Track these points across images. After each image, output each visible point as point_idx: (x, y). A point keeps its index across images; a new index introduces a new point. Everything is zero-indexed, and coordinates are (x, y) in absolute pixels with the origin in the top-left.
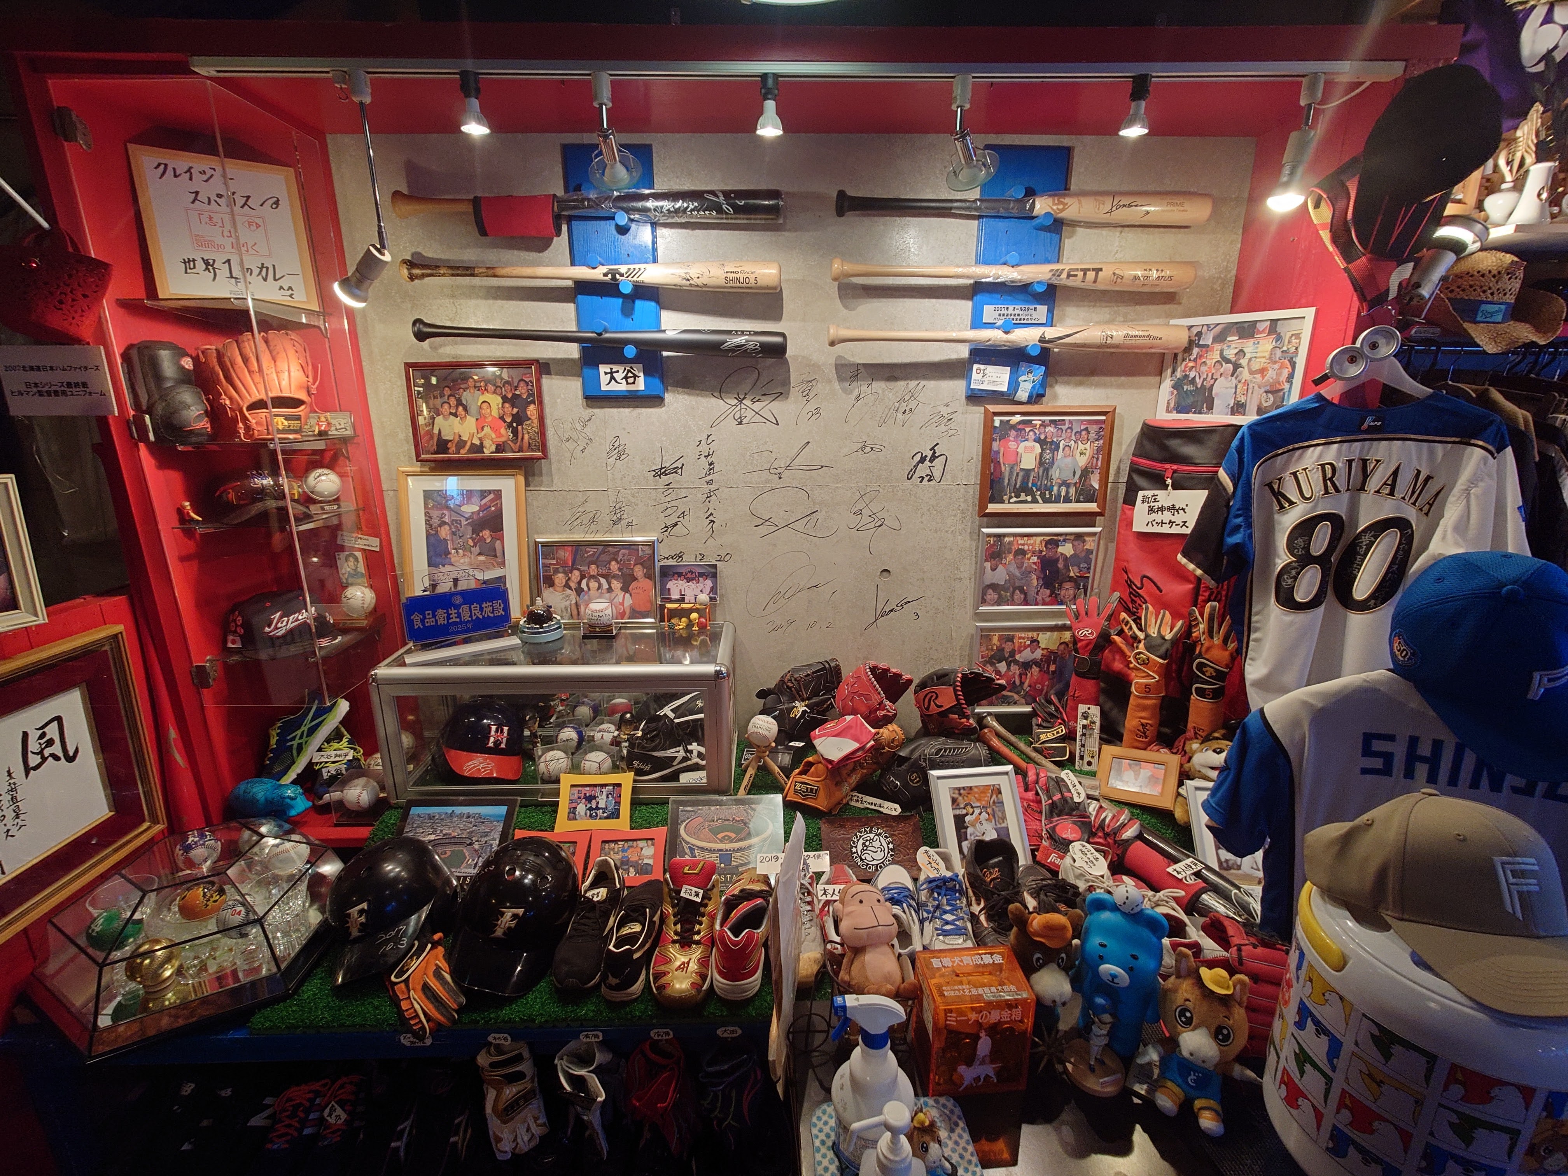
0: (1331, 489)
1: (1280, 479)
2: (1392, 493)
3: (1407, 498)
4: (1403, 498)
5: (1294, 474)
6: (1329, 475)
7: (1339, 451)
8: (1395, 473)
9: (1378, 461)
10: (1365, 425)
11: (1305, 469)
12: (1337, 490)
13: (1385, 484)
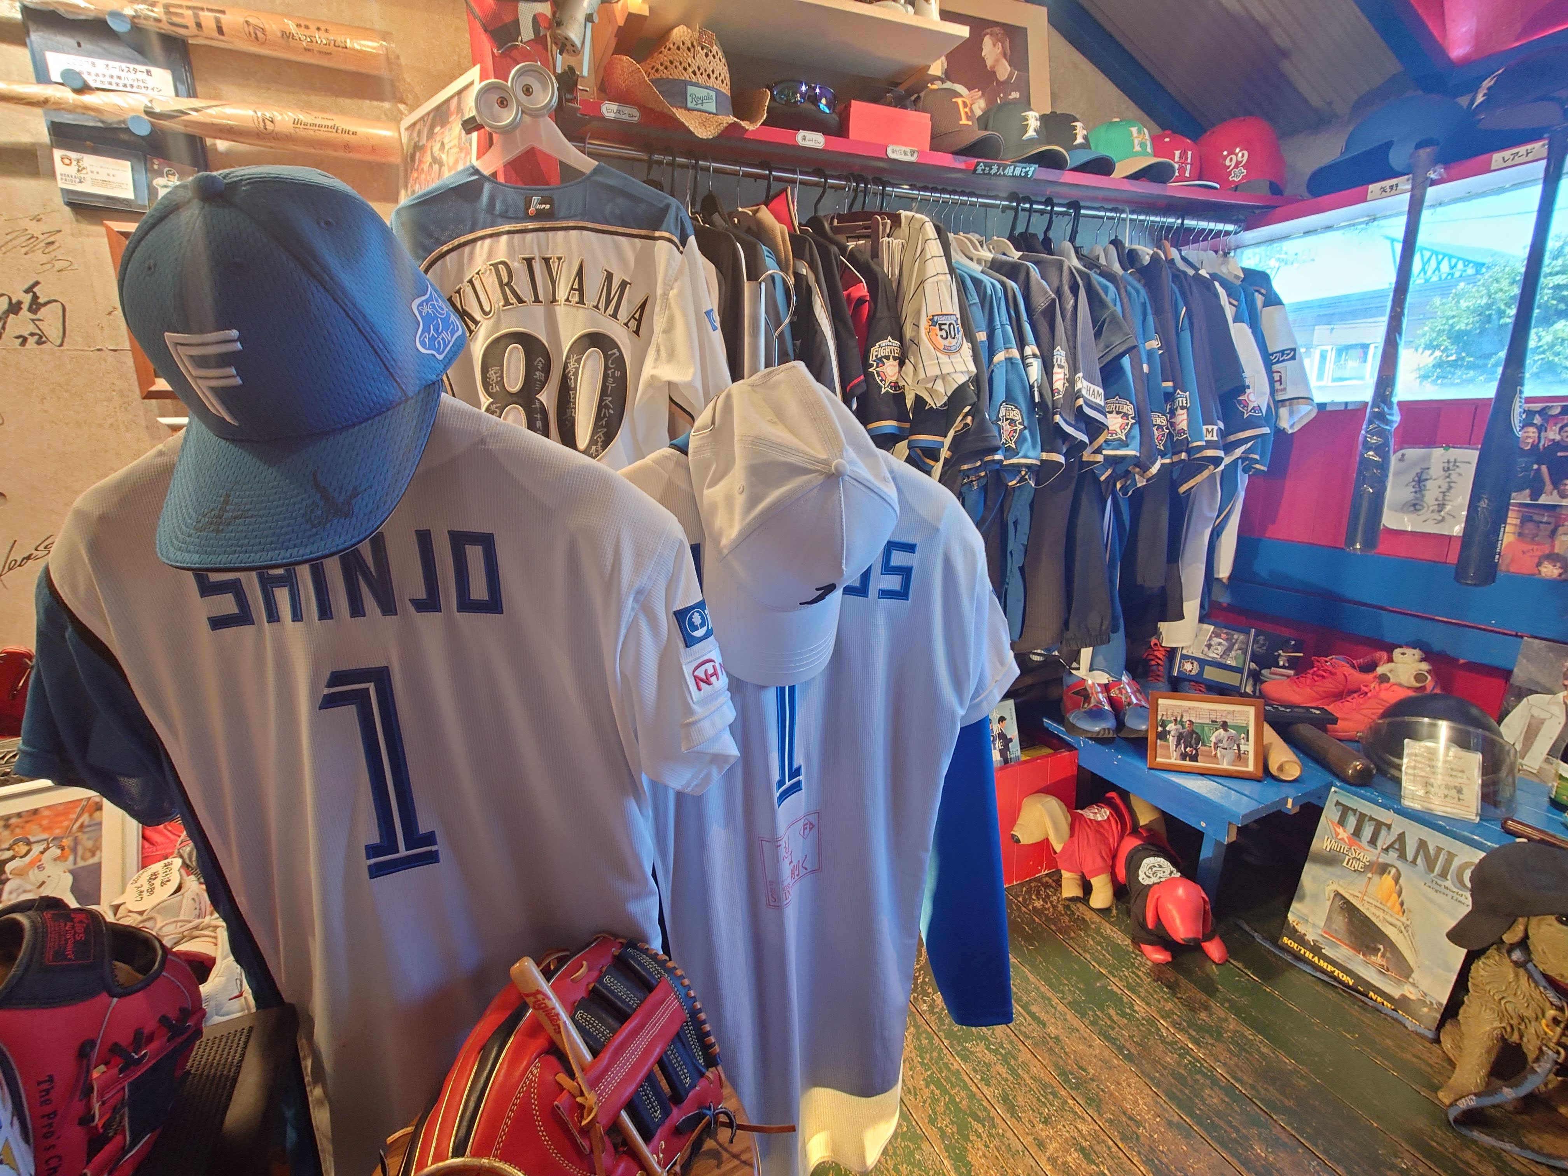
0: (512, 300)
1: (458, 292)
2: (581, 301)
3: (602, 305)
4: (596, 307)
5: (471, 281)
6: (505, 280)
7: (510, 245)
8: (580, 273)
9: (559, 259)
10: (531, 210)
11: (478, 273)
12: (521, 301)
13: (572, 289)
